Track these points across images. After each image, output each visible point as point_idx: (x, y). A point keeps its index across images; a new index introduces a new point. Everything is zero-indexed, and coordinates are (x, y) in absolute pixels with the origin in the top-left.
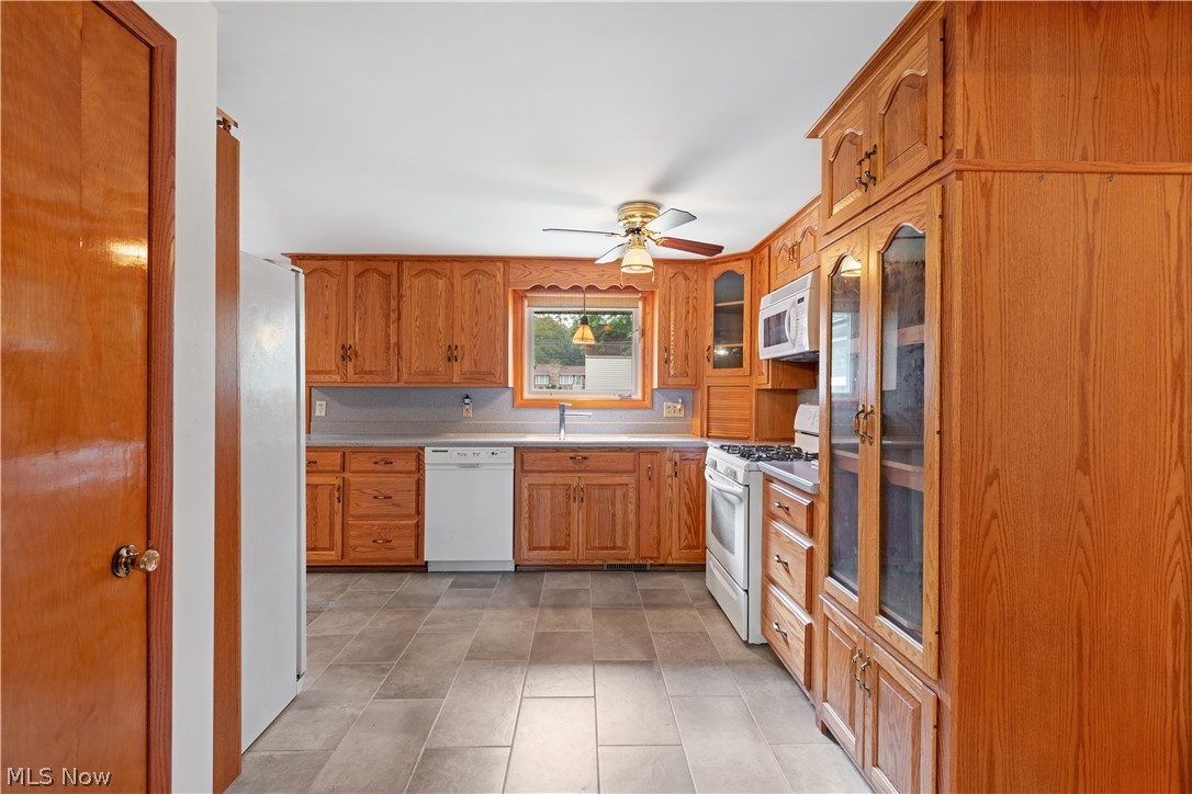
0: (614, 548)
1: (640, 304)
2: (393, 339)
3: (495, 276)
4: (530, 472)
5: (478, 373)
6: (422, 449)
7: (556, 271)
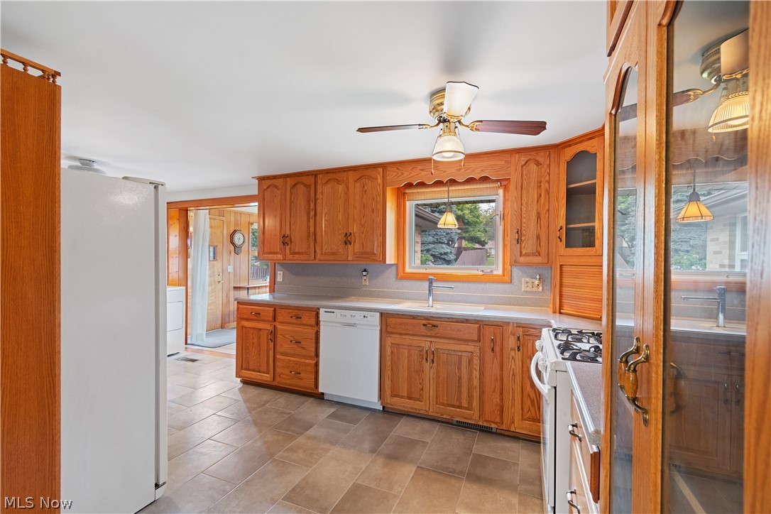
0: (460, 407)
1: (501, 192)
2: (312, 229)
3: (377, 179)
4: (391, 333)
5: (365, 253)
6: (319, 309)
7: (422, 170)
